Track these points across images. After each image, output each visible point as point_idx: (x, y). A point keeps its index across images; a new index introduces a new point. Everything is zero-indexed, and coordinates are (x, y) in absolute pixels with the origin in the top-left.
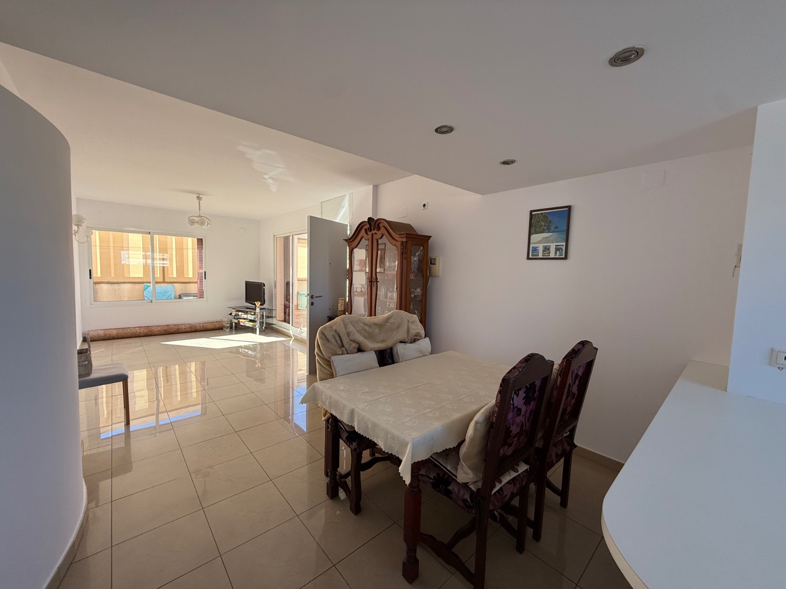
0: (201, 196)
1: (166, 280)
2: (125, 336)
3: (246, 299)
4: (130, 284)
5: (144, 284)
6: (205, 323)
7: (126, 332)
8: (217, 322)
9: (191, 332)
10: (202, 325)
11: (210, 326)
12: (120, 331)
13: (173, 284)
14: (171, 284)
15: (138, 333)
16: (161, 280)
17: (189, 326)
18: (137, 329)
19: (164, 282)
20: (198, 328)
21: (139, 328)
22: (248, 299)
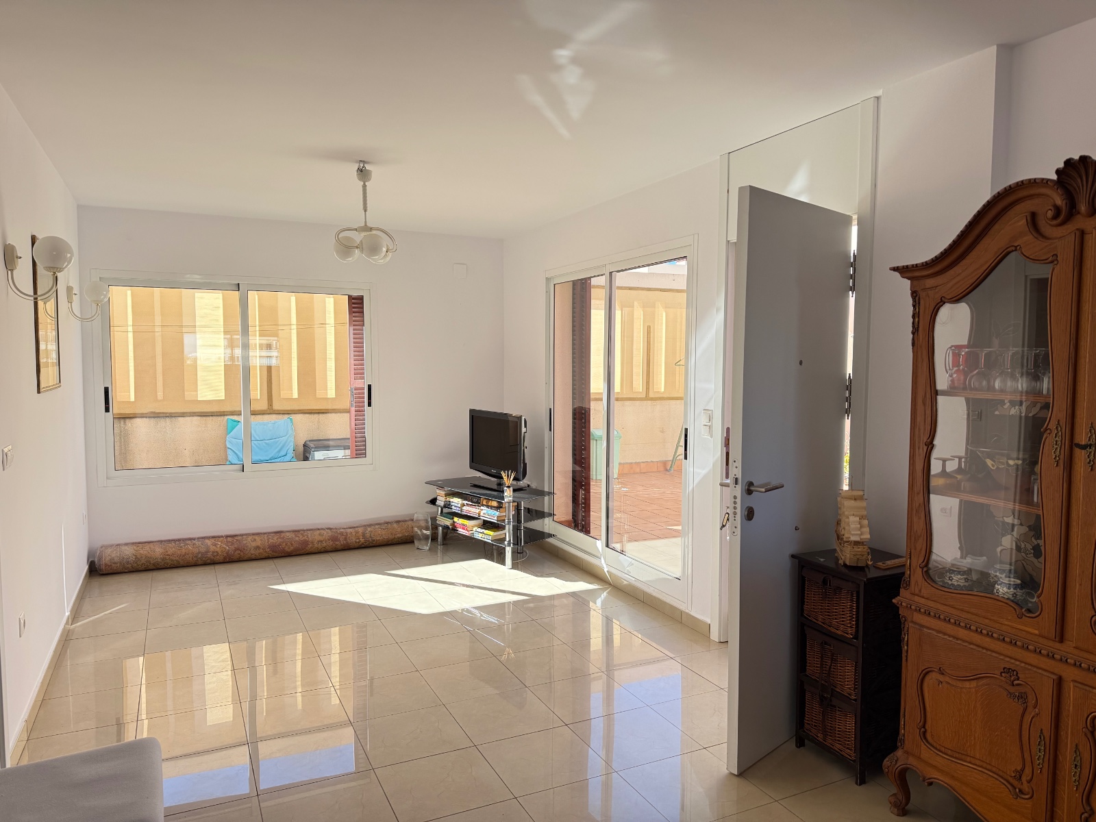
0: (368, 167)
1: (276, 406)
2: (182, 563)
3: (472, 460)
4: (196, 418)
5: (227, 417)
6: (370, 525)
7: (184, 551)
8: (398, 522)
9: (336, 550)
10: (360, 530)
11: (380, 534)
12: (172, 549)
13: (292, 416)
14: (286, 416)
15: (209, 555)
16: (263, 406)
17: (330, 533)
18: (209, 542)
19: (270, 411)
20: (352, 540)
21: (213, 540)
22: (477, 458)
